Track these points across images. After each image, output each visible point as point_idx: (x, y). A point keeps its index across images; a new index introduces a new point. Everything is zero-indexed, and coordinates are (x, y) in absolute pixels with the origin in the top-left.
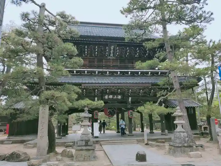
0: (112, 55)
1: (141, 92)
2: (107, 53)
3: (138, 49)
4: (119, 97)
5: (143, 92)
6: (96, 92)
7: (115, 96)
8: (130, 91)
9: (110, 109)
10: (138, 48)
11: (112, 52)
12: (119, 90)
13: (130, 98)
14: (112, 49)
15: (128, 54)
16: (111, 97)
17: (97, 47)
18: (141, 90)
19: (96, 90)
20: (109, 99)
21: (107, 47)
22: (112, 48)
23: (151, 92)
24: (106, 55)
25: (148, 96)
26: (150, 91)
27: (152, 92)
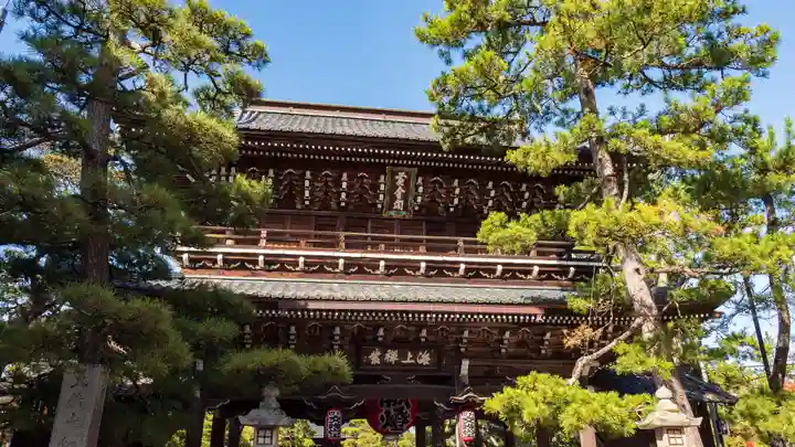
0: (399, 204)
1: (506, 342)
2: (381, 197)
3: (493, 186)
4: (425, 359)
5: (515, 339)
6: (337, 338)
7: (410, 355)
8: (466, 334)
9: (389, 406)
10: (491, 184)
11: (399, 196)
12: (424, 333)
13: (465, 364)
14: (400, 182)
15: (456, 201)
16: (392, 356)
17: (345, 175)
18: (507, 334)
19: (337, 330)
20: (385, 364)
21: (382, 177)
22: (400, 178)
23: (542, 342)
24: (379, 206)
25: (533, 355)
26: (539, 338)
27: (547, 343)
